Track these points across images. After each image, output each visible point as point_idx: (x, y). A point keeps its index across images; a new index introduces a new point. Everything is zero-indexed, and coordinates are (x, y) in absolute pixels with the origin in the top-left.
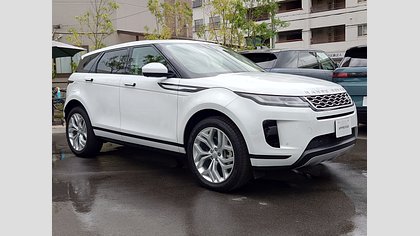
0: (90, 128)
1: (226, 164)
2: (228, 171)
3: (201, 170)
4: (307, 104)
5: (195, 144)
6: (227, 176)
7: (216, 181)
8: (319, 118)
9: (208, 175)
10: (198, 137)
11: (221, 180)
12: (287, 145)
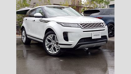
0: (26, 35)
1: (57, 47)
2: (58, 50)
3: (48, 49)
4: (79, 26)
5: (46, 40)
6: (57, 51)
7: (53, 53)
8: (84, 32)
9: (50, 51)
10: (47, 37)
11: (55, 52)
12: (71, 40)
